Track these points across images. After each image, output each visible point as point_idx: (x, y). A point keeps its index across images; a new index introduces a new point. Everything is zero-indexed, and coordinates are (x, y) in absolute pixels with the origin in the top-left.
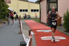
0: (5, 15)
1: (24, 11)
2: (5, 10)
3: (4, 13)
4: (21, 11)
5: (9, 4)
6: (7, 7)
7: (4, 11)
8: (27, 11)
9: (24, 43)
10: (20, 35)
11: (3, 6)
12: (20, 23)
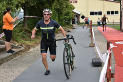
0: (69, 20)
1: (96, 13)
2: (70, 13)
3: (68, 17)
4: (92, 13)
5: (74, 5)
6: (71, 9)
7: (68, 14)
8: (100, 13)
9: (97, 61)
10: (91, 48)
11: (67, 7)
12: (91, 32)
